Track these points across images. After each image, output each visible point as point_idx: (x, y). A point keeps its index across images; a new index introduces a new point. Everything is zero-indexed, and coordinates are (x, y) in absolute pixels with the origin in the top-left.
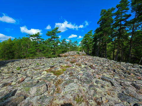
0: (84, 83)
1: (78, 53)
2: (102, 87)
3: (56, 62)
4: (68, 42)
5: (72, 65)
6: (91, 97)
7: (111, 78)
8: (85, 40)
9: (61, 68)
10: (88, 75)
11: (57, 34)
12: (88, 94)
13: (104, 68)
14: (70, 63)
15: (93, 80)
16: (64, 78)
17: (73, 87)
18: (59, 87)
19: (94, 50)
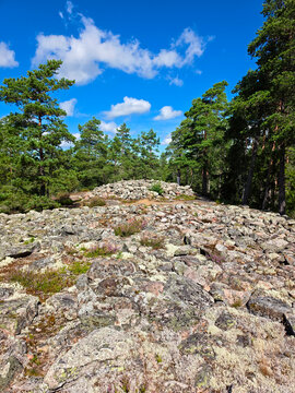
0: (165, 328)
1: (157, 189)
2: (244, 341)
3: (46, 233)
4: (111, 138)
5: (120, 246)
6: (185, 386)
7: (289, 302)
8: (193, 126)
9: (64, 259)
10: (184, 291)
11: (51, 94)
12: (172, 376)
13: (267, 258)
14: (112, 236)
15: (208, 310)
16: (75, 306)
17: (106, 346)
18: (45, 349)
19: (230, 175)
